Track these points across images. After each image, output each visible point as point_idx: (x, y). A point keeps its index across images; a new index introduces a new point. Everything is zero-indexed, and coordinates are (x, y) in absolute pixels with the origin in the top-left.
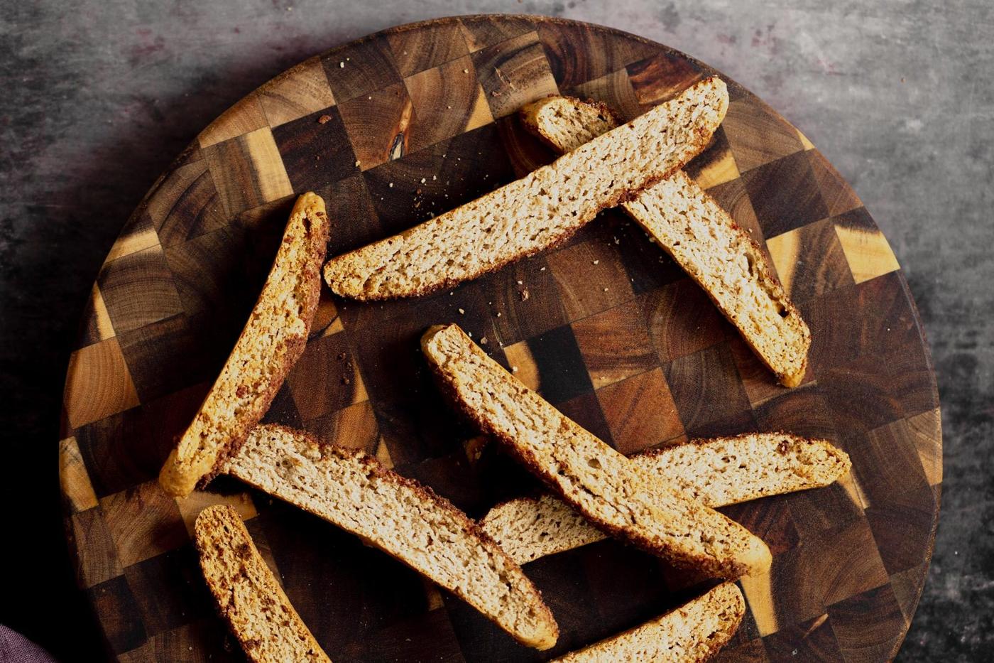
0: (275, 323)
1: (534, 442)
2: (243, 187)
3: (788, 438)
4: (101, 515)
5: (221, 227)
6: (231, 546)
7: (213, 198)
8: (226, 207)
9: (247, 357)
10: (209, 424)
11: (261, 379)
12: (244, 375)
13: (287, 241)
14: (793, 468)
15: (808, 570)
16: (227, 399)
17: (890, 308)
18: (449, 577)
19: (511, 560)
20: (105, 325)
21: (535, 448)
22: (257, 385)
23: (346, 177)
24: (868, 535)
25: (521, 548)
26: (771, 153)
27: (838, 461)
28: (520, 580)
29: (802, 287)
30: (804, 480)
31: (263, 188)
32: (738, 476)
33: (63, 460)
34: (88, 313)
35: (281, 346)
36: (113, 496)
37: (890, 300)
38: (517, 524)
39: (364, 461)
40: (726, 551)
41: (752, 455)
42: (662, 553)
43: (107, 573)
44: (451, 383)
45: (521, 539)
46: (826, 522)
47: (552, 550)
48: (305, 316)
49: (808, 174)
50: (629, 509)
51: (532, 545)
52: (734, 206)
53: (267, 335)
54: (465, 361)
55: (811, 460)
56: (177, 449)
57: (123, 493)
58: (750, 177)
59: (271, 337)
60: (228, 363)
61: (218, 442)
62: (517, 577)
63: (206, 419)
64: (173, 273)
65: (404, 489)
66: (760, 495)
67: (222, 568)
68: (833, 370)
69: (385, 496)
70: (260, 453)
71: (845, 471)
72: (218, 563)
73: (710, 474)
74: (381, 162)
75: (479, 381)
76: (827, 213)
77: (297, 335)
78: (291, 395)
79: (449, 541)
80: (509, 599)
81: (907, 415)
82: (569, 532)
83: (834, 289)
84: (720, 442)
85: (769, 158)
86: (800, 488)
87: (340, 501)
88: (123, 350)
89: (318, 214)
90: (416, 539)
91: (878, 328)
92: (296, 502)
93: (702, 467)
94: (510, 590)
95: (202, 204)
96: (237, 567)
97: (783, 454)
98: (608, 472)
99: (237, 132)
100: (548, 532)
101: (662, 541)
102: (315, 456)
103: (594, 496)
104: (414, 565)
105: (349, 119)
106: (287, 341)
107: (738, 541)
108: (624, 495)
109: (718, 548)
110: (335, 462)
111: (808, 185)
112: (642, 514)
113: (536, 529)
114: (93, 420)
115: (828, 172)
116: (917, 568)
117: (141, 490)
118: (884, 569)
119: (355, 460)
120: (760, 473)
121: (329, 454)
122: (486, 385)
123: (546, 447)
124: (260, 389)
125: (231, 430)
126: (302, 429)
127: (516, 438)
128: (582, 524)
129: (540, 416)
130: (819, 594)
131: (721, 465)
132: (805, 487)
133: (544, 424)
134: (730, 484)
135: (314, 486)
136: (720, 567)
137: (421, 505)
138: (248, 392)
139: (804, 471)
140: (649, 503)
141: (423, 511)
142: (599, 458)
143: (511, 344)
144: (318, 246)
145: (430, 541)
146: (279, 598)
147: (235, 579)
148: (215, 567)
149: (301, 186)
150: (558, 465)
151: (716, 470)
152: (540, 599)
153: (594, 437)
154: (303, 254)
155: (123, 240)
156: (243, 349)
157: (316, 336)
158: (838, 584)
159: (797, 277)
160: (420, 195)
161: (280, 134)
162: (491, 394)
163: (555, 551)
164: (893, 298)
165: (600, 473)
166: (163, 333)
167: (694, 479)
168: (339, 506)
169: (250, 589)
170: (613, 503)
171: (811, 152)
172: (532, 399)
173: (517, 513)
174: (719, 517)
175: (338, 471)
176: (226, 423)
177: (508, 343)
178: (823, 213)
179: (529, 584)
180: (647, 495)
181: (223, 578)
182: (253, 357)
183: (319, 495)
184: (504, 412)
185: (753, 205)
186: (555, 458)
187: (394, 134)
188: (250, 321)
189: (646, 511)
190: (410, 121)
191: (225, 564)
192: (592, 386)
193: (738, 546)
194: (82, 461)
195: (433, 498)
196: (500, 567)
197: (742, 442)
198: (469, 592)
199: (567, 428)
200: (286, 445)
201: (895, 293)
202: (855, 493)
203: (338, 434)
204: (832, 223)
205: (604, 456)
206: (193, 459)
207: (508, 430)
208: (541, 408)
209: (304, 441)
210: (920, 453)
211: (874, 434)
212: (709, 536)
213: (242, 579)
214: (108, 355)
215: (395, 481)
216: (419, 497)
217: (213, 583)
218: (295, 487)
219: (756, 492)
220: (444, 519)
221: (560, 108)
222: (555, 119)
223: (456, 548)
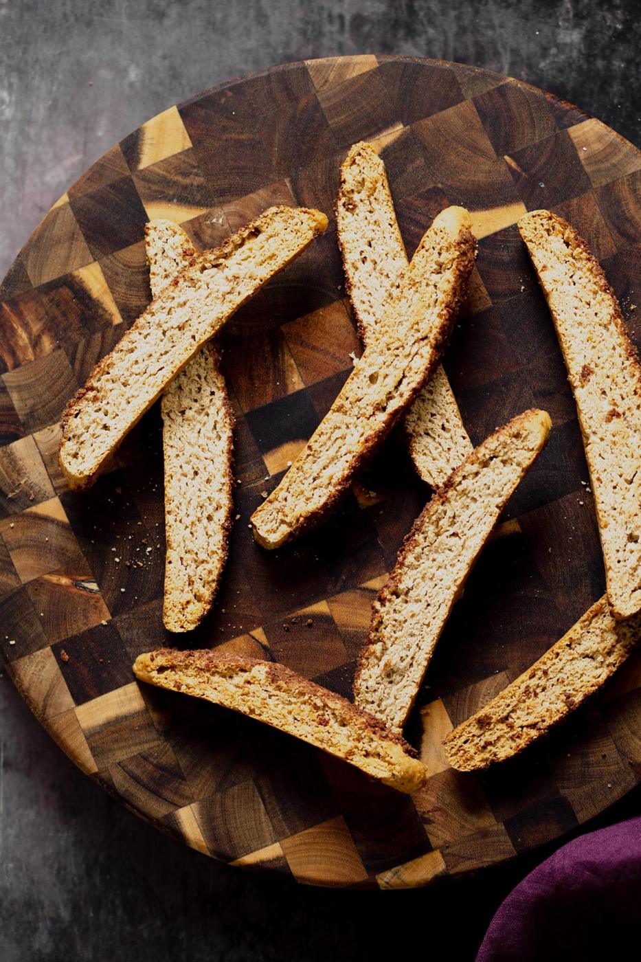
0: (257, 694)
1: (356, 437)
2: (132, 729)
3: (340, 203)
4: (447, 847)
5: (171, 749)
6: (481, 735)
7: (145, 758)
8: (152, 744)
9: (290, 718)
10: (355, 750)
11: (310, 704)
12: (307, 720)
13: (179, 688)
14: (369, 197)
15: (464, 177)
16: (331, 735)
17: (213, 113)
18: (488, 515)
19: (468, 458)
20: (269, 852)
21: (362, 435)
22: (316, 708)
23: (118, 633)
24: (428, 122)
25: (458, 449)
26: (73, 234)
27: (360, 154)
28: (486, 448)
29: (198, 197)
30: (379, 185)
31: (132, 711)
32: (379, 248)
33: (398, 885)
34: (259, 869)
35: (278, 686)
36: (430, 836)
37: (206, 113)
38: (435, 453)
39: (383, 601)
40: (448, 249)
41: (358, 236)
42: (453, 309)
43: (502, 838)
44: (306, 518)
45: (449, 449)
46: (418, 162)
47: (457, 419)
48: (249, 666)
49: (92, 197)
50: (414, 343)
51: (454, 438)
52: (125, 265)
53: (268, 701)
54: (285, 506)
55: (360, 180)
56: (381, 779)
57: (427, 827)
58: (97, 252)
59: (270, 697)
60: (298, 736)
61: (372, 740)
62: (483, 452)
63: (351, 753)
64: (217, 791)
65: (407, 562)
66: (396, 226)
67: (503, 740)
68: (274, 163)
69: (415, 580)
70: (381, 700)
71: (369, 147)
72: (499, 744)
73: (378, 275)
74: (102, 601)
75: (302, 492)
76: (127, 178)
77: (267, 672)
78: (326, 674)
79: (454, 517)
80: (505, 458)
81: (313, 91)
82: (440, 405)
83: (198, 167)
84: (347, 267)
85: (78, 234)
86: (387, 188)
87: (421, 622)
88: (292, 835)
89: (152, 660)
90: (453, 549)
91: (233, 124)
92: (425, 663)
93: (373, 282)
94: (496, 457)
95: (150, 768)
96: (500, 726)
97: (355, 206)
98: (381, 365)
99: (81, 738)
100: (441, 424)
101: (442, 310)
102: (381, 648)
103: (404, 377)
104: (478, 549)
105: (63, 634)
106: (273, 681)
107: (438, 239)
108: (401, 349)
109: (446, 257)
110: (385, 628)
111: (102, 197)
112: (418, 331)
113: (439, 436)
114: (359, 859)
115: (89, 179)
116: (456, 75)
117: (422, 810)
118: (459, 105)
119: (382, 610)
120: (375, 227)
121: (378, 634)
122: (306, 485)
123: (360, 425)
124: (320, 704)
125: (360, 729)
126: (356, 661)
127: (354, 454)
128: (431, 392)
129: (332, 433)
130: (486, 165)
131: (369, 264)
132: (386, 184)
133: (339, 428)
134: (386, 255)
135: (409, 647)
136: (464, 254)
137: (421, 546)
138: (323, 715)
139: (371, 186)
140: (407, 325)
141: (427, 544)
142: (368, 374)
143: (266, 468)
144: (183, 658)
145: (455, 535)
146: (523, 682)
147: (511, 727)
148: (503, 747)
149: (129, 675)
150: (377, 413)
151: (375, 269)
152: (504, 429)
153: (349, 380)
154: (190, 672)
155: (188, 840)
156: (283, 722)
157: (269, 655)
158: (476, 148)
159: (189, 203)
160: (130, 563)
161: (81, 697)
162: (314, 479)
163: (459, 416)
164: (204, 111)
165: (382, 373)
166: (273, 797)
167: (384, 289)
168: (427, 622)
169: (518, 711)
170: (410, 358)
171: (70, 195)
172: (316, 441)
173: (425, 454)
174: (417, 258)
175: (394, 626)
176: (353, 734)
177: (265, 472)
178: (128, 181)
179: (490, 439)
180: (400, 327)
181: (512, 738)
182: (290, 713)
183: (417, 642)
184: (330, 466)
185: (124, 247)
186: (371, 416)
187: (74, 590)
188: (257, 718)
189: (416, 327)
190: (62, 575)
191: (499, 738)
192: (302, 390)
193: (442, 238)
194: (398, 868)
195: (414, 535)
196: (475, 468)
197: (346, 246)
198: (500, 496)
199: (342, 406)
200: (373, 675)
201: (200, 109)
202: (389, 137)
203: (360, 627)
204: (136, 173)
205: (366, 369)
206: (390, 763)
207: (347, 462)
208: (325, 431)
209: (367, 659)
210: (348, 77)
211: (333, 121)
212: (435, 267)
213: (510, 720)
214: (297, 849)
215: (400, 571)
216: (414, 548)
217: (518, 747)
218: (411, 665)
219: (392, 230)
220: (433, 523)
221: (69, 455)
222: (80, 459)
223: (460, 511)
